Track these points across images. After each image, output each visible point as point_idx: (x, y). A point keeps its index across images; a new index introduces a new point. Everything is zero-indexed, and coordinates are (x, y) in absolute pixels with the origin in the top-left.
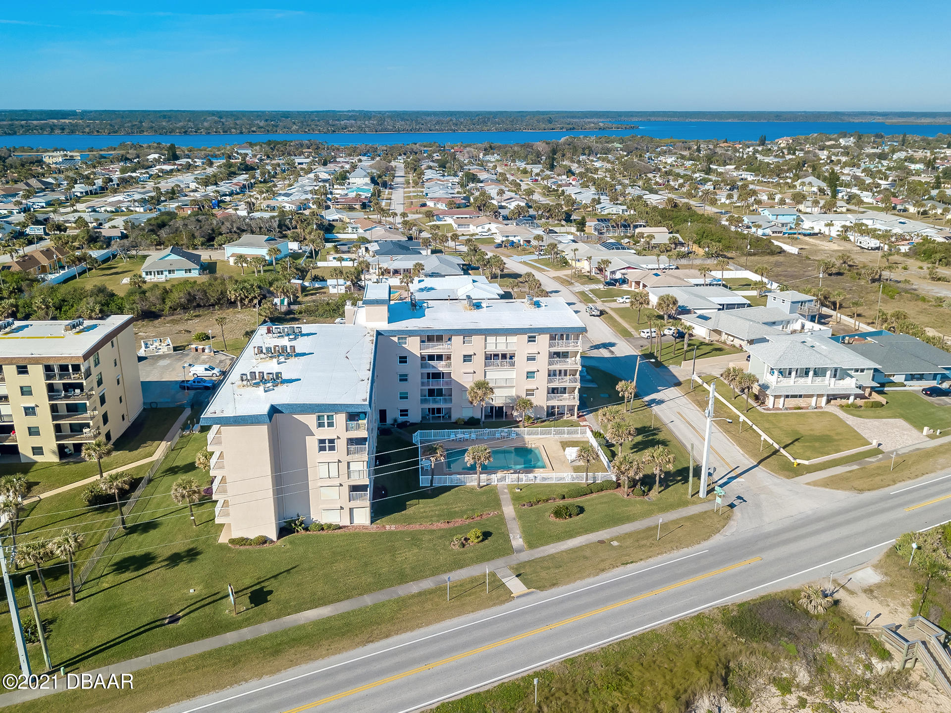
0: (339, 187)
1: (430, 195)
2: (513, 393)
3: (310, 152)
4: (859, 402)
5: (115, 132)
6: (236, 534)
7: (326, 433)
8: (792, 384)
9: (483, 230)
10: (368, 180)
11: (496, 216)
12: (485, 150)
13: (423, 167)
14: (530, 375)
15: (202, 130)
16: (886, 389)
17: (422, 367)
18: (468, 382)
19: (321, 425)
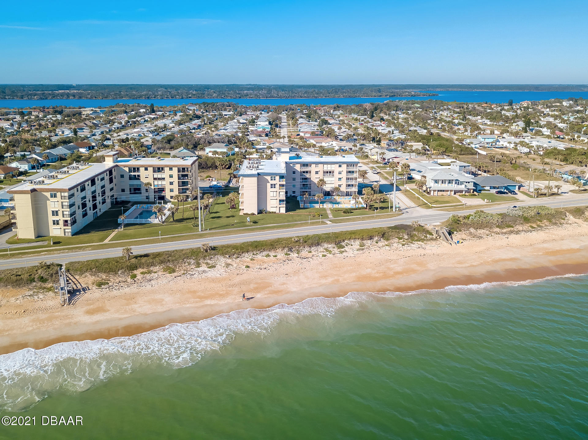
0: (251, 127)
1: (301, 131)
2: (333, 186)
3: (230, 109)
4: (467, 194)
5: (106, 98)
6: (245, 212)
7: (273, 182)
8: (440, 186)
9: (329, 145)
10: (267, 123)
11: (336, 139)
12: (334, 108)
13: (297, 117)
14: (340, 179)
15: (158, 97)
16: (482, 192)
17: (301, 176)
18: (316, 181)
19: (272, 180)
